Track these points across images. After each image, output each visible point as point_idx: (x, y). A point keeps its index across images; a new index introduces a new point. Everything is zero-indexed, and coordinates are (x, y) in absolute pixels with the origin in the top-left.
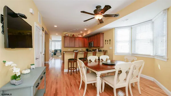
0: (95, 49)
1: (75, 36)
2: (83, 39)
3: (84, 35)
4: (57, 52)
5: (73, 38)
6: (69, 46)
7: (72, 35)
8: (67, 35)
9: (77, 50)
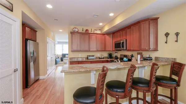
0: (129, 54)
1: (90, 32)
2: (103, 37)
3: (106, 29)
4: (65, 57)
5: (86, 34)
6: (79, 49)
7: (84, 30)
8: (76, 30)
9: (93, 56)
